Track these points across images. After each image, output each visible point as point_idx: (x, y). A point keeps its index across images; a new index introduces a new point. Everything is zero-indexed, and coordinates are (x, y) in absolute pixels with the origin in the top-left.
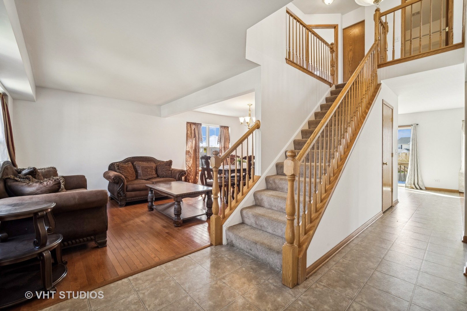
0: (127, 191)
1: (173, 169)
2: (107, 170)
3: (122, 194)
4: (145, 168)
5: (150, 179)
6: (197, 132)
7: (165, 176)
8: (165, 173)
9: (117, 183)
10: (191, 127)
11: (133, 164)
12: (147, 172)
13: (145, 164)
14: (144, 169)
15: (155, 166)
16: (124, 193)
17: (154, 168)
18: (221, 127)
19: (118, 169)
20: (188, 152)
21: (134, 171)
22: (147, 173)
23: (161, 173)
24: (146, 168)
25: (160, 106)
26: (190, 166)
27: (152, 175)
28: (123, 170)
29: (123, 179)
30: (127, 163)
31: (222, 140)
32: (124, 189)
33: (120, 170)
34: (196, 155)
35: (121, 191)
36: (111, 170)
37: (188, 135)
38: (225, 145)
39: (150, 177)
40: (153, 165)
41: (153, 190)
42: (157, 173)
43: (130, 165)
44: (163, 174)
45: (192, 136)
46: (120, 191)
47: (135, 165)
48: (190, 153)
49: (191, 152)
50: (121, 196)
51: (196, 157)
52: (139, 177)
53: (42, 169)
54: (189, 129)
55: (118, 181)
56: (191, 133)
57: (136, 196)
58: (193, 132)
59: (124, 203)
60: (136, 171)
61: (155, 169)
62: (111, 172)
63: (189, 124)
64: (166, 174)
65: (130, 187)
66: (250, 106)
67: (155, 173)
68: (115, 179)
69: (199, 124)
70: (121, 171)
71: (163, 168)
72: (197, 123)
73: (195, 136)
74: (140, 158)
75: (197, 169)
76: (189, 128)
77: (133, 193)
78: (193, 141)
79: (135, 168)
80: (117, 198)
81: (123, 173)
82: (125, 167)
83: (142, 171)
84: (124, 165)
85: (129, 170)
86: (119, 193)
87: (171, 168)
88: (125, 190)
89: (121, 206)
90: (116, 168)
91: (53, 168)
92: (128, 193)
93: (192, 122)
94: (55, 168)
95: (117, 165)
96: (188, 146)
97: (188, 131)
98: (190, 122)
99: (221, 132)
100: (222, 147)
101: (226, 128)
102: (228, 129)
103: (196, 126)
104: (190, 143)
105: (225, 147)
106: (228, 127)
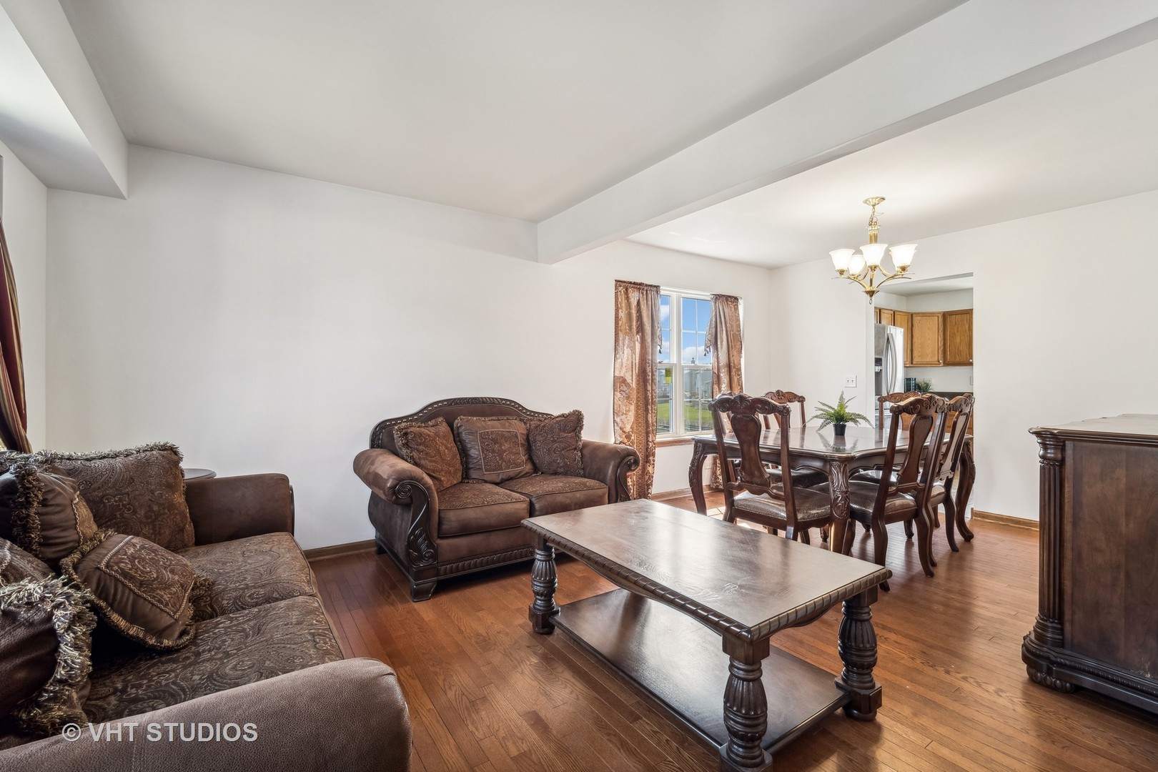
0: (439, 537)
1: (586, 445)
2: (367, 447)
3: (423, 547)
4: (493, 440)
5: (511, 479)
6: (648, 315)
7: (562, 470)
8: (563, 457)
9: (407, 506)
10: (627, 298)
11: (451, 425)
12: (500, 454)
13: (492, 425)
14: (490, 442)
15: (525, 432)
16: (430, 545)
17: (521, 440)
18: (718, 297)
19: (406, 445)
20: (619, 382)
21: (455, 449)
22: (501, 458)
23: (547, 458)
24: (496, 439)
25: (534, 221)
26: (628, 429)
27: (517, 465)
28: (421, 448)
29: (429, 489)
30: (433, 421)
31: (722, 341)
32: (431, 528)
33: (413, 450)
34: (646, 390)
35: (420, 535)
36: (379, 447)
37: (620, 323)
38: (732, 360)
39: (512, 471)
40: (519, 428)
41: (552, 548)
42: (531, 459)
43: (444, 428)
44: (555, 461)
45: (630, 327)
46: (417, 537)
47: (458, 428)
48: (628, 385)
49: (629, 380)
50: (421, 558)
51: (646, 398)
52: (474, 474)
53: (116, 456)
54: (623, 305)
55: (411, 497)
56: (629, 315)
57: (472, 554)
58: (634, 312)
59: (429, 583)
60: (464, 452)
61: (523, 442)
62: (381, 458)
63: (624, 287)
64: (565, 463)
65: (453, 518)
66: (874, 206)
67: (526, 457)
68: (399, 491)
69: (651, 286)
70: (415, 454)
71: (554, 441)
72: (646, 285)
73: (641, 329)
74: (473, 403)
75: (648, 441)
76: (622, 298)
77: (462, 542)
78: (635, 345)
79: (458, 439)
80: (405, 562)
81: (423, 462)
82: (429, 436)
83: (483, 452)
84: (423, 430)
85: (442, 448)
86: (411, 545)
87: (579, 438)
88: (435, 534)
89: (419, 595)
90: (399, 442)
91: (164, 448)
92: (444, 543)
93: (633, 281)
94: (173, 450)
95: (400, 430)
96: (619, 360)
97: (620, 311)
98: (624, 282)
99: (718, 315)
100: (721, 364)
101: (731, 302)
102: (737, 305)
103: (642, 293)
104: (627, 351)
105: (729, 366)
106: (738, 300)
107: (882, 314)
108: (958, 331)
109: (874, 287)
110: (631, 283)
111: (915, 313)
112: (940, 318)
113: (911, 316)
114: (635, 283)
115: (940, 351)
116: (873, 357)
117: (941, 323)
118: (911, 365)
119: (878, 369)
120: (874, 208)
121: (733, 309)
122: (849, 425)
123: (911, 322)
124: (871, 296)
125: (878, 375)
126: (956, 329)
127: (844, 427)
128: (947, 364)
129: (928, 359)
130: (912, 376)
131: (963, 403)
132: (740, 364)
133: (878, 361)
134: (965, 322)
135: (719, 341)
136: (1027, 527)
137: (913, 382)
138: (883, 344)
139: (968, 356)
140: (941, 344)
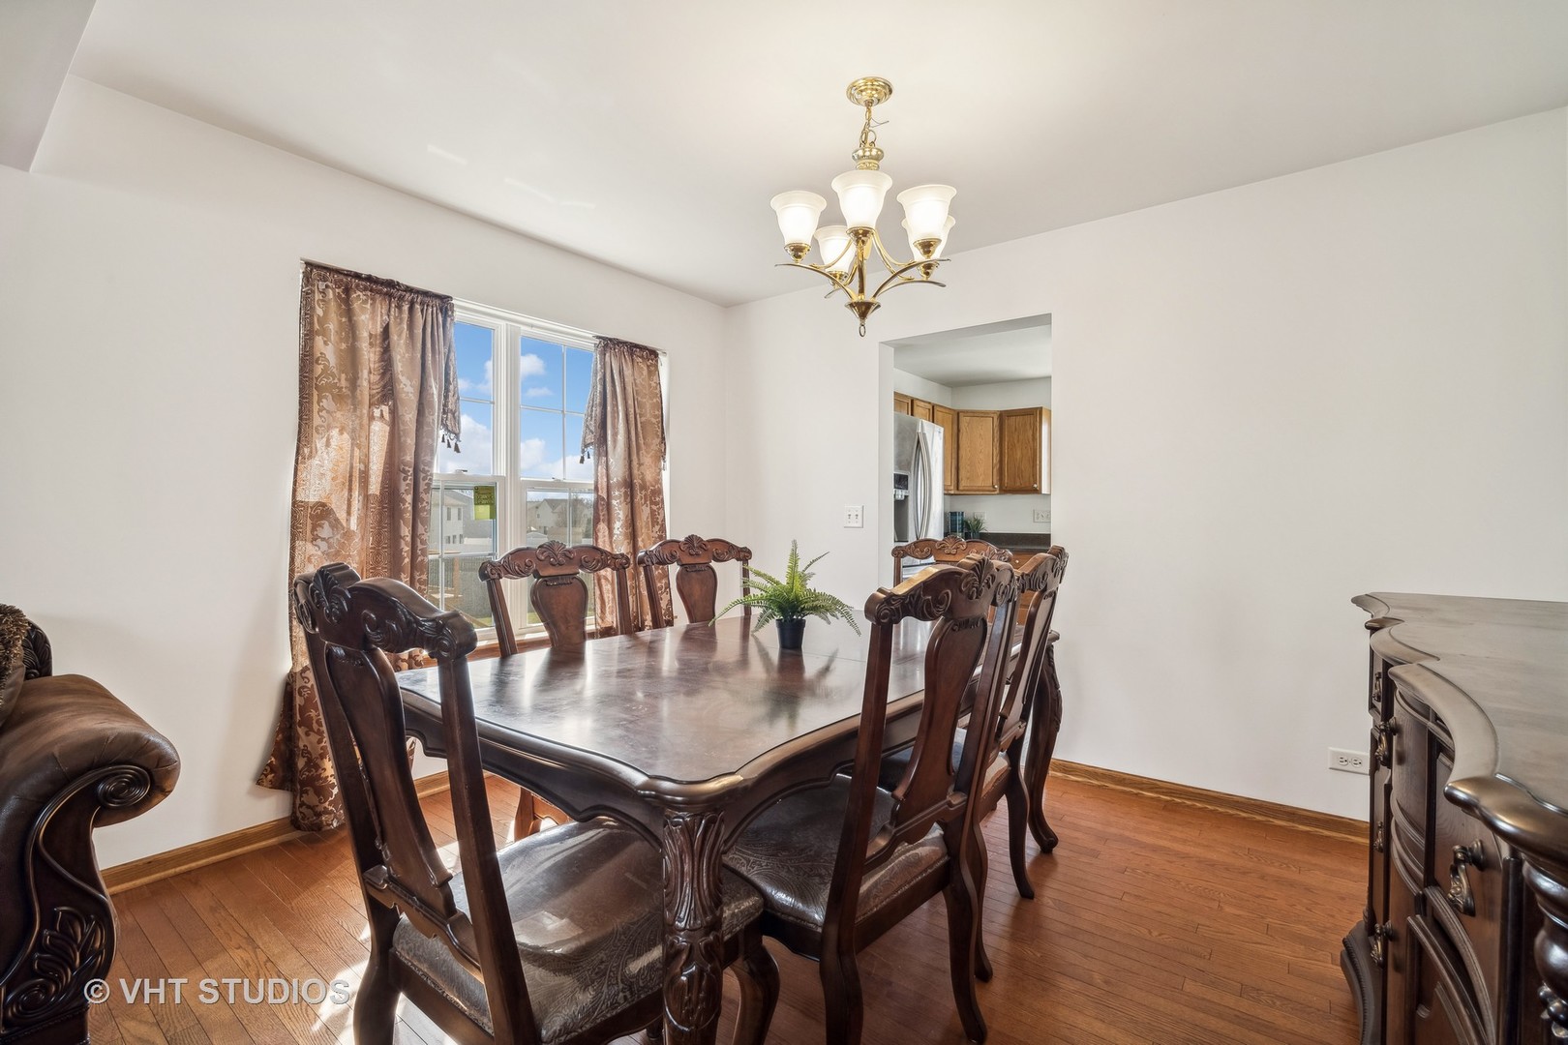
6: (412, 363)
10: (347, 312)
18: (609, 344)
20: (309, 519)
31: (615, 435)
34: (395, 537)
37: (319, 371)
38: (635, 472)
45: (354, 382)
48: (337, 526)
49: (341, 515)
51: (397, 556)
54: (332, 326)
56: (351, 357)
58: (368, 353)
63: (333, 283)
66: (867, 105)
69: (426, 294)
72: (409, 289)
73: (388, 392)
76: (327, 311)
78: (365, 426)
93: (364, 271)
96: (314, 463)
97: (319, 340)
98: (338, 271)
99: (608, 379)
100: (614, 480)
101: (642, 357)
102: (656, 366)
103: (399, 307)
104: (339, 440)
105: (629, 484)
106: (656, 355)
107: (915, 406)
108: (1018, 441)
109: (867, 297)
110: (357, 276)
111: (963, 412)
112: (995, 419)
113: (958, 415)
114: (369, 278)
115: (995, 470)
116: (891, 471)
117: (996, 429)
118: (957, 492)
119: (901, 494)
120: (869, 110)
121: (645, 372)
122: (812, 621)
123: (956, 423)
124: (863, 315)
125: (900, 506)
126: (1016, 437)
127: (801, 625)
128: (1005, 490)
129: (979, 483)
130: (958, 508)
131: (1049, 571)
132: (658, 481)
133: (901, 481)
134: (1028, 427)
135: (609, 432)
136: (1135, 791)
137: (959, 518)
138: (910, 450)
139: (1031, 479)
140: (996, 460)
